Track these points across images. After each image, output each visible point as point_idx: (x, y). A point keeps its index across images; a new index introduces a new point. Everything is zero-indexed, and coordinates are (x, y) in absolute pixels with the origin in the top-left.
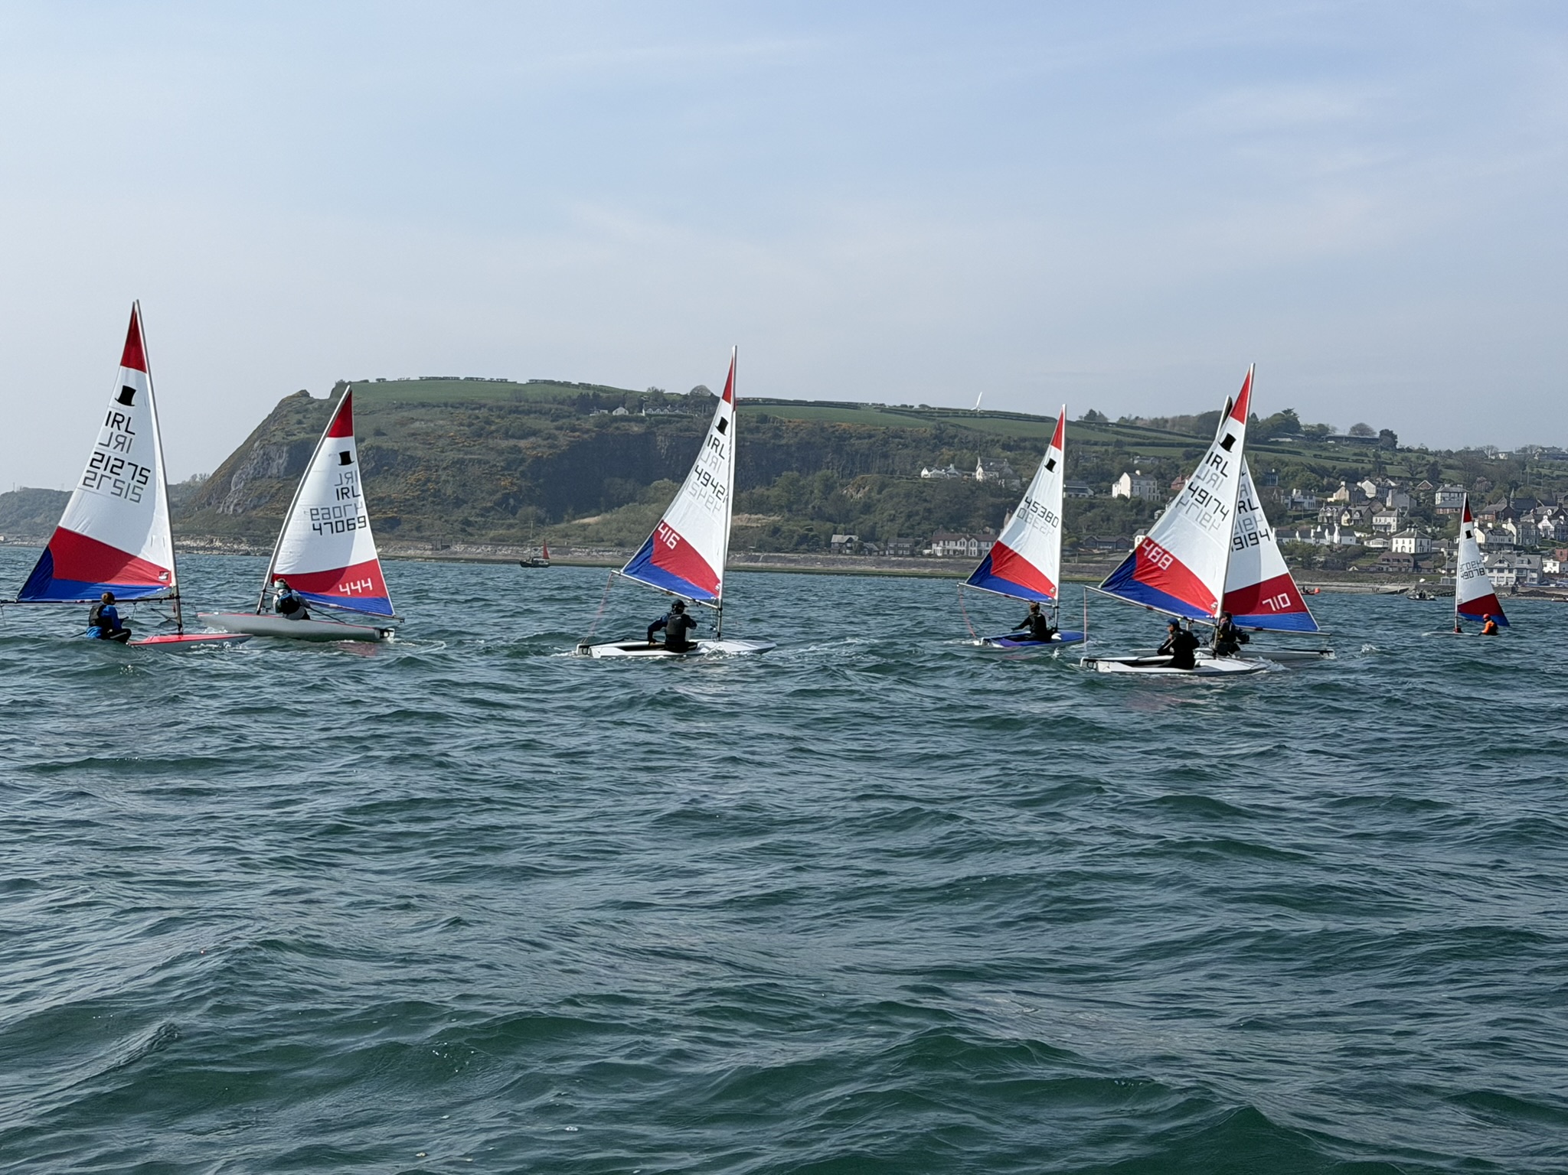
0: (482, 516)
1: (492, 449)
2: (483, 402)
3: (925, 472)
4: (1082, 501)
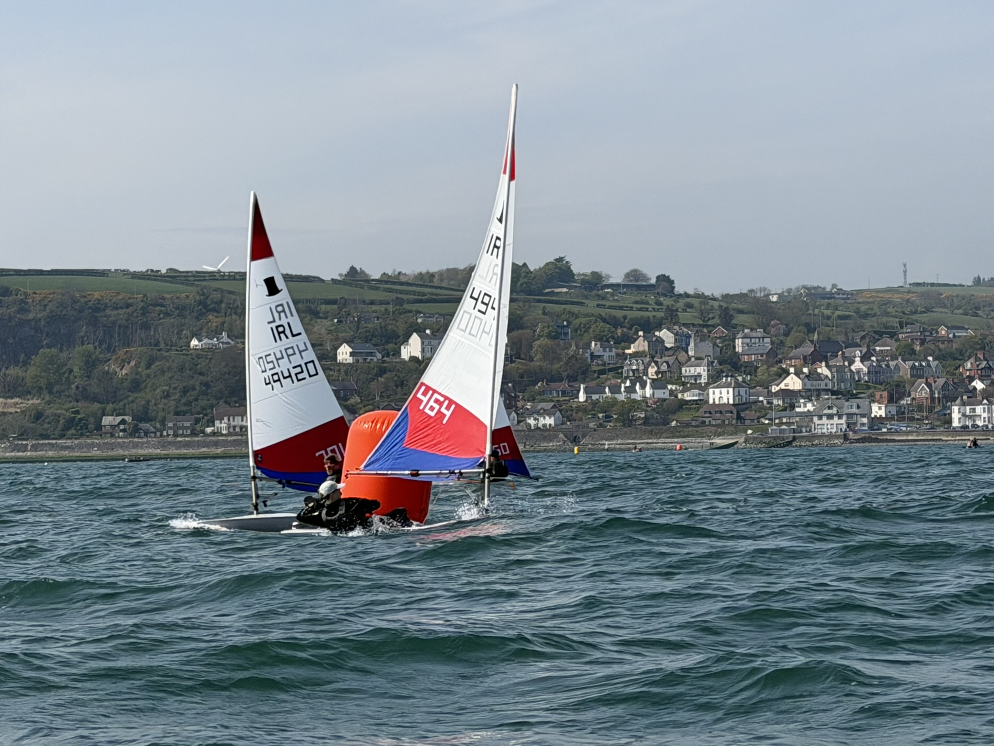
4: (371, 365)
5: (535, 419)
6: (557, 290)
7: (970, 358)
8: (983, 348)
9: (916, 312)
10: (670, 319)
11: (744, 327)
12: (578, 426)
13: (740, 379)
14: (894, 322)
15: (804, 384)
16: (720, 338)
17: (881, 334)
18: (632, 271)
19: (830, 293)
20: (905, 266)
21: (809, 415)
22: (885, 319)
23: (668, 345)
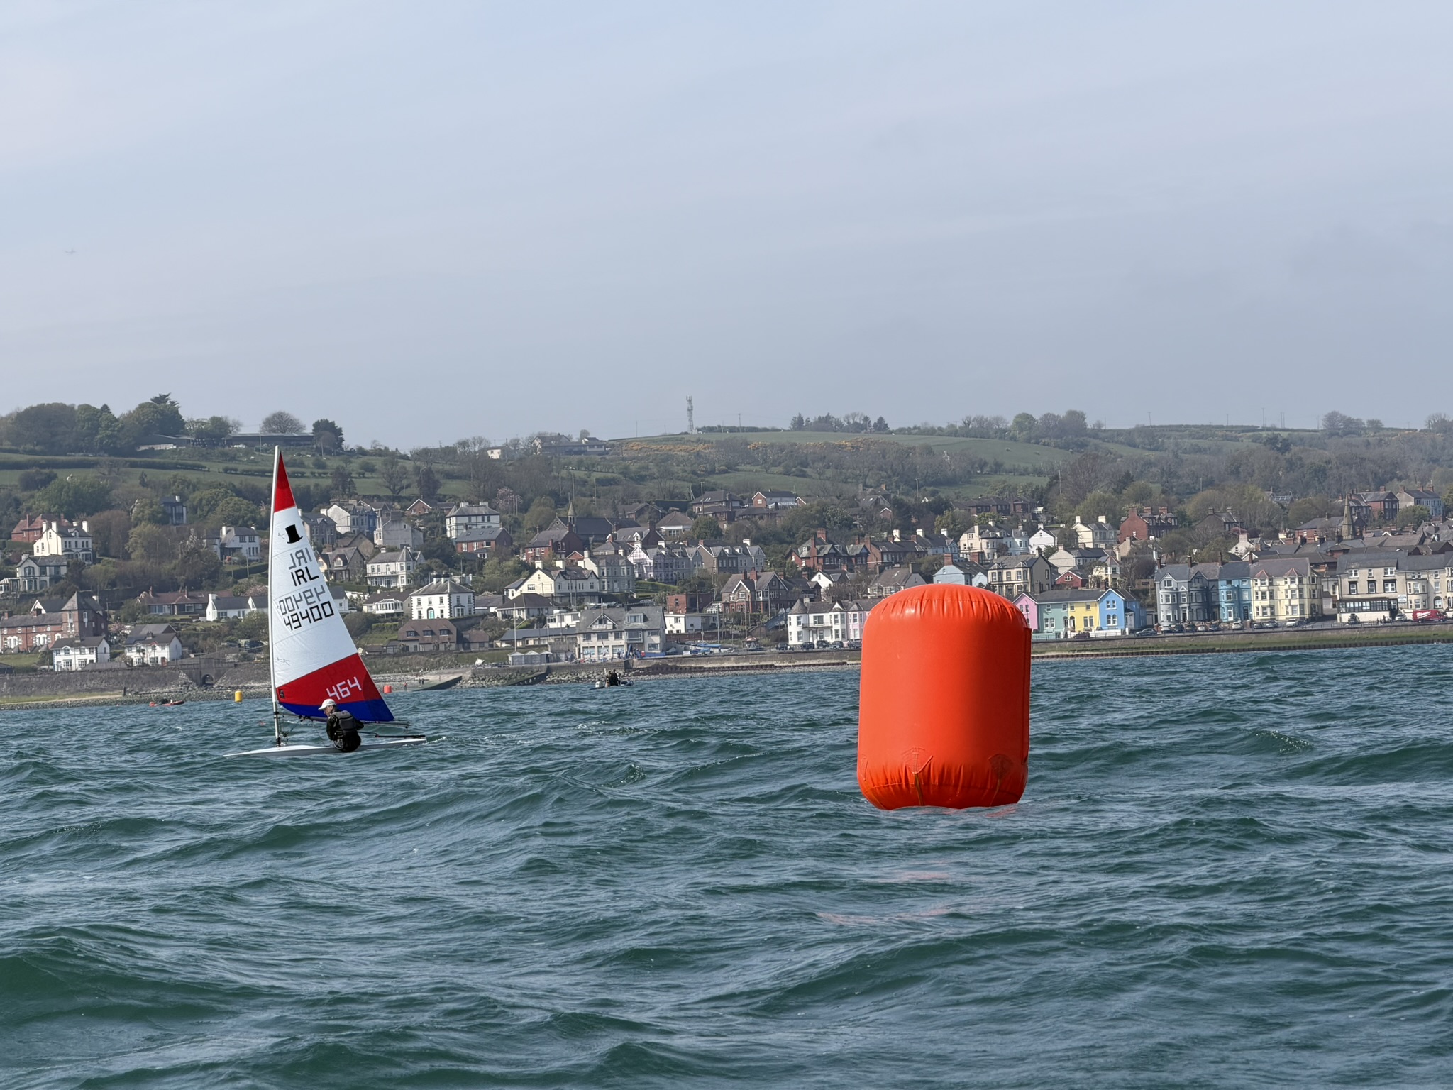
5: (138, 651)
6: (158, 447)
7: (804, 541)
8: (823, 525)
9: (712, 472)
10: (342, 489)
11: (457, 500)
12: (208, 660)
13: (457, 579)
14: (685, 488)
15: (558, 586)
16: (421, 517)
17: (665, 506)
18: (274, 416)
19: (579, 445)
20: (690, 401)
21: (569, 633)
22: (670, 484)
23: (342, 530)
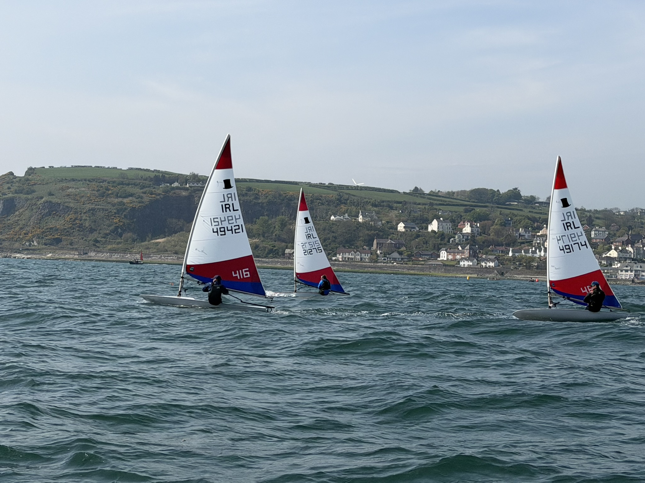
0: (104, 237)
1: (109, 203)
2: (105, 179)
3: (332, 218)
4: (413, 233)
6: (512, 203)
11: (596, 226)
12: (505, 268)
15: (619, 255)
21: (617, 269)
